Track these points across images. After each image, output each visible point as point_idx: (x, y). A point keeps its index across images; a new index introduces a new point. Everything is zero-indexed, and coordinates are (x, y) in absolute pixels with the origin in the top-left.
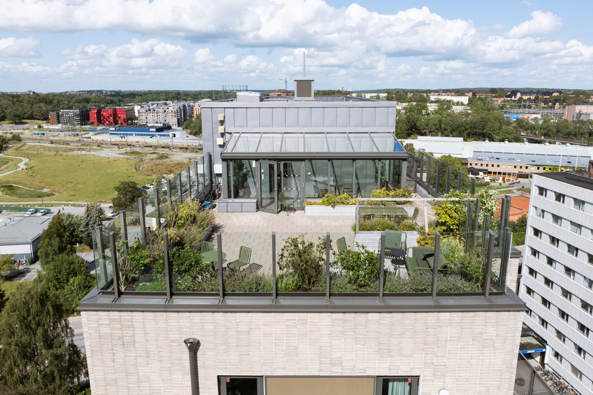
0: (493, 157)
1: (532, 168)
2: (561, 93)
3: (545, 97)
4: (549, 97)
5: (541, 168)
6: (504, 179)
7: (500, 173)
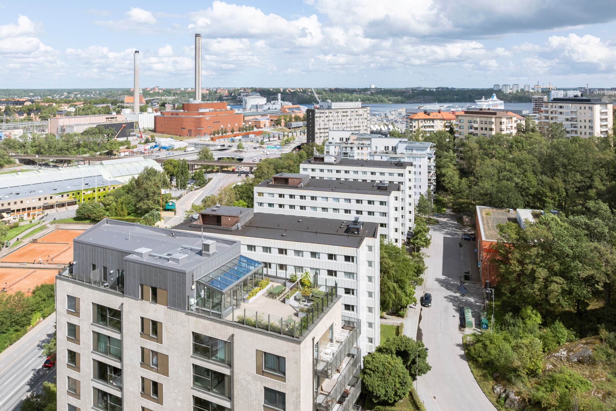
0: (12, 194)
1: (57, 197)
2: (33, 102)
3: (17, 106)
4: (21, 106)
5: (65, 195)
6: (29, 215)
7: (24, 210)
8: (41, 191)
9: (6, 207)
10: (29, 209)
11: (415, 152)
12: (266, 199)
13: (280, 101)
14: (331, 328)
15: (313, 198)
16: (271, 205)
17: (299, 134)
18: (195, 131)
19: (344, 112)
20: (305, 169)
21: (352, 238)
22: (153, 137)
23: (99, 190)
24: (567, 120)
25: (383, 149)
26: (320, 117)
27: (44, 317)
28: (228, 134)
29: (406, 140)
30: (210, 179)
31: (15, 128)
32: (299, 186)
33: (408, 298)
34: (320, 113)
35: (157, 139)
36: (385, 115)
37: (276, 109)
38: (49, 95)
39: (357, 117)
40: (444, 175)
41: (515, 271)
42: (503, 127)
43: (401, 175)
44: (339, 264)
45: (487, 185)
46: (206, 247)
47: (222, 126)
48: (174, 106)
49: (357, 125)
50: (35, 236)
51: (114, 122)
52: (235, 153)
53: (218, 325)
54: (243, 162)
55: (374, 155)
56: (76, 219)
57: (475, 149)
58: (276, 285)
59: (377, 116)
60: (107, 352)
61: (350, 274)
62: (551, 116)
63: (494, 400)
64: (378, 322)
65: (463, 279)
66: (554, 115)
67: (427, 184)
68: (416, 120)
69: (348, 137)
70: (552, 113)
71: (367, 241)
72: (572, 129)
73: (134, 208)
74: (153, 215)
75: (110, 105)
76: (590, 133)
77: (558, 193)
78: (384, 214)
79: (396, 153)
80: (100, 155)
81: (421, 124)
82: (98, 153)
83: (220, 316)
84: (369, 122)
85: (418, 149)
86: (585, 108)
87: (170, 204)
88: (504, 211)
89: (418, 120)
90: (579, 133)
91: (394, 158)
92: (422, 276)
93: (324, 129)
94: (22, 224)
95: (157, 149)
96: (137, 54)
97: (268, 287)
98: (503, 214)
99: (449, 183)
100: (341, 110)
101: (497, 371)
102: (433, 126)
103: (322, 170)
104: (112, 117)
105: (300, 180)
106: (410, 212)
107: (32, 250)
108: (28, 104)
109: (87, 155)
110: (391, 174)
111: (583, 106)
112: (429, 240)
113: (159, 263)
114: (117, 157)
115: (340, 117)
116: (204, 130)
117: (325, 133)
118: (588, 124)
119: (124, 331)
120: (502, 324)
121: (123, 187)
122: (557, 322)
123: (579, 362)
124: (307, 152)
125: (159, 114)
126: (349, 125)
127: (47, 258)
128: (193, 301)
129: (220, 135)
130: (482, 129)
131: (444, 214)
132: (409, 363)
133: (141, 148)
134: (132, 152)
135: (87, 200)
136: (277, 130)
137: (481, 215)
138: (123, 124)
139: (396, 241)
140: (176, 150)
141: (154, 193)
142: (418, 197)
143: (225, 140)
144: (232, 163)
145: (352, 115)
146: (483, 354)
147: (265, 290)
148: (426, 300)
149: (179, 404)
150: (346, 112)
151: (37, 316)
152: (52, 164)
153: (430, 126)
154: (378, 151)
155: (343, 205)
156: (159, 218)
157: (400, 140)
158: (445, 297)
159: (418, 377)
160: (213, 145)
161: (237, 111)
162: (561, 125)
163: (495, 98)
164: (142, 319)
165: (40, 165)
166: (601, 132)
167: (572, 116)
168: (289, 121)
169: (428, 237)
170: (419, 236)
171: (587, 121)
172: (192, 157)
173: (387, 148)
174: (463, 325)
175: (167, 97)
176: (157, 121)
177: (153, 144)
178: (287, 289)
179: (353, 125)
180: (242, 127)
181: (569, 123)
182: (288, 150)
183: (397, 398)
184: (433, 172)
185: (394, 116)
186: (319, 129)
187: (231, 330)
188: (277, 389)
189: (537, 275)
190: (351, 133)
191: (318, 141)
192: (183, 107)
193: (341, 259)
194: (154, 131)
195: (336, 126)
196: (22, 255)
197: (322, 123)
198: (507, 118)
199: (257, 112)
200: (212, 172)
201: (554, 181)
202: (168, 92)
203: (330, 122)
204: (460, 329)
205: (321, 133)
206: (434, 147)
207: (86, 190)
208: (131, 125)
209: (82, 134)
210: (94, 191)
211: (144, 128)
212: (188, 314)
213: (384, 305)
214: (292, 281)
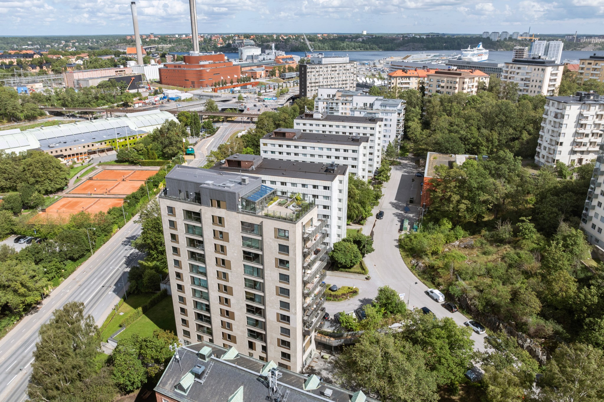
0: (60, 142)
1: (97, 145)
2: (41, 55)
3: (27, 59)
4: (31, 59)
5: (103, 143)
6: (78, 159)
7: (73, 155)
8: (83, 140)
9: (59, 153)
10: (77, 154)
11: (388, 108)
12: (269, 148)
13: (274, 51)
14: (312, 220)
15: (304, 147)
16: (273, 152)
17: (292, 84)
18: (198, 83)
19: (333, 67)
20: (298, 124)
21: (329, 176)
22: (160, 89)
23: (130, 139)
24: (522, 80)
25: (362, 105)
26: (311, 72)
27: (120, 228)
28: (227, 85)
29: (382, 98)
30: (218, 128)
31: (34, 82)
32: (294, 138)
33: (366, 213)
34: (312, 68)
35: (165, 91)
36: (374, 64)
37: (270, 59)
38: (48, 44)
39: (345, 72)
40: (409, 127)
41: (439, 197)
42: (465, 86)
43: (372, 129)
44: (320, 191)
45: (439, 136)
46: (244, 180)
47: (222, 78)
48: (174, 56)
49: (344, 79)
50: (91, 174)
51: (123, 75)
52: (236, 104)
53: (254, 217)
54: (244, 113)
55: (354, 111)
56: (116, 161)
57: (437, 106)
58: (282, 200)
59: (366, 65)
60: (194, 233)
61: (327, 197)
62: (510, 75)
63: (410, 267)
64: (344, 227)
65: (408, 203)
66: (512, 75)
67: (395, 134)
68: (394, 77)
69: (334, 94)
70: (511, 73)
71: (338, 177)
72: (525, 88)
73: (161, 153)
74: (179, 158)
75: (113, 56)
76: (538, 92)
77: (492, 143)
78: (355, 159)
79: (372, 109)
80: (118, 106)
81: (398, 81)
82: (115, 105)
83: (255, 213)
84: (355, 76)
85: (391, 106)
86: (539, 69)
87: (190, 149)
88: (447, 156)
89: (396, 77)
90: (529, 91)
91: (370, 113)
92: (379, 200)
93: (314, 83)
94: (76, 166)
95: (166, 100)
96: (134, 5)
97: (278, 201)
98: (446, 158)
99: (413, 133)
100: (330, 65)
101: (415, 252)
102: (409, 83)
103: (311, 125)
104: (121, 70)
105: (294, 134)
106: (378, 157)
107: (91, 185)
108: (37, 56)
109: (106, 107)
110: (364, 128)
111: (537, 67)
112: (389, 177)
113: (220, 188)
114: (132, 108)
115: (329, 72)
116: (205, 81)
117: (315, 86)
118: (538, 84)
119: (203, 222)
120: (426, 228)
121: (148, 136)
122: (458, 227)
123: (465, 247)
124: (300, 106)
125: (162, 66)
126: (337, 79)
127: (105, 191)
128: (240, 207)
129: (221, 86)
130: (447, 87)
131: (407, 158)
132: (361, 247)
133: (153, 99)
134: (144, 103)
135: (121, 147)
136: (272, 81)
137: (430, 159)
138: (132, 76)
139: (363, 177)
140: (184, 101)
141: (177, 141)
142: (386, 145)
143: (225, 91)
144: (236, 114)
145: (340, 70)
146: (409, 244)
147: (276, 202)
148: (380, 215)
149: (235, 254)
150: (335, 67)
151: (115, 227)
152: (78, 115)
153: (406, 83)
154: (358, 107)
155: (325, 152)
156: (183, 160)
157: (377, 98)
158: (394, 214)
159: (366, 255)
160: (217, 97)
161: (234, 63)
162: (516, 84)
163: (481, 47)
164: (213, 216)
165: (68, 116)
166: (548, 91)
167: (526, 77)
168: (283, 72)
169: (389, 174)
170: (382, 174)
171: (538, 81)
172: (199, 107)
173: (365, 104)
174: (401, 229)
175: (164, 45)
176: (162, 74)
177: (162, 96)
178: (288, 202)
179: (341, 79)
180: (240, 78)
181: (523, 82)
182: (283, 101)
183: (352, 265)
184: (401, 125)
185: (382, 65)
186: (310, 83)
187: (261, 220)
188: (285, 244)
189: (452, 199)
190: (336, 90)
191: (310, 95)
192: (184, 59)
193: (321, 189)
194: (160, 82)
195: (326, 80)
196: (85, 189)
197: (313, 78)
198: (470, 79)
199: (253, 63)
200: (218, 121)
201: (490, 134)
202: (164, 39)
203: (320, 77)
204: (399, 232)
205: (312, 87)
206: (405, 103)
207: (120, 139)
208: (139, 78)
209: (98, 87)
210: (126, 140)
211: (150, 80)
212: (238, 213)
213: (349, 217)
214: (291, 198)
